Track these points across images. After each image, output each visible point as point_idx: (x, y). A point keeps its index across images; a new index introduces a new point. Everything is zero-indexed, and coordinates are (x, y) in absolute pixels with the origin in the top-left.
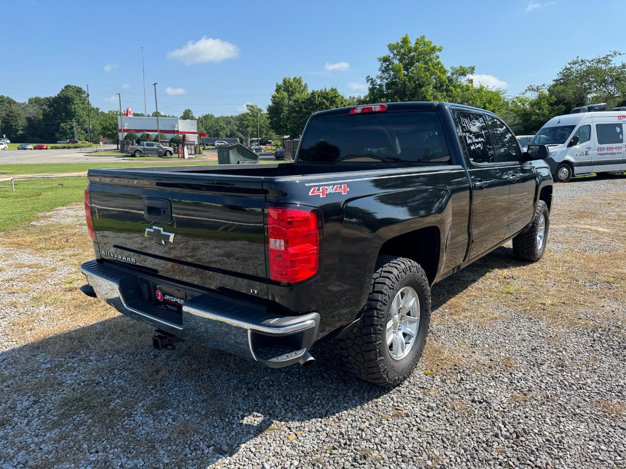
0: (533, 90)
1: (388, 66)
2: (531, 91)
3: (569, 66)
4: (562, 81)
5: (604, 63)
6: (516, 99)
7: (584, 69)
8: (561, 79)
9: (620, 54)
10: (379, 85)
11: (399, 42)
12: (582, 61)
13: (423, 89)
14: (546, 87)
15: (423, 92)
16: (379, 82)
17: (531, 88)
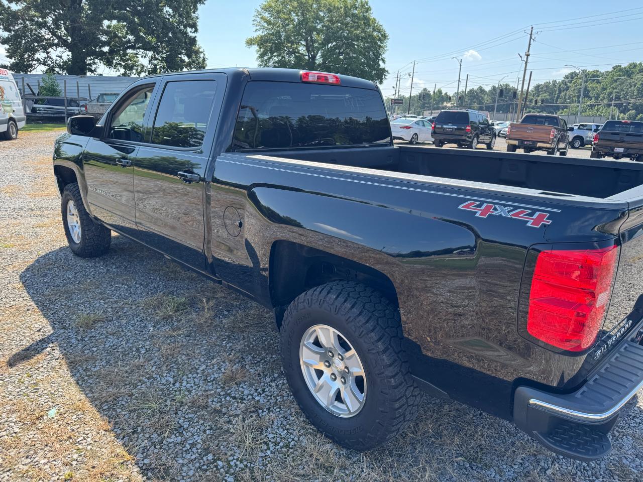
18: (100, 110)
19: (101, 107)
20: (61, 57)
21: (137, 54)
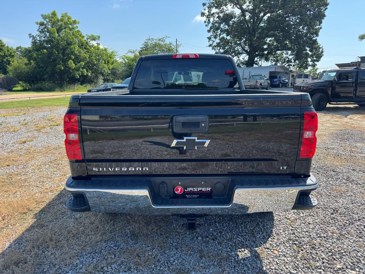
0: (131, 52)
1: (44, 28)
2: (130, 53)
3: (146, 41)
4: (144, 49)
5: (162, 41)
6: (124, 57)
7: (153, 43)
8: (144, 47)
9: (168, 37)
10: (39, 41)
11: (50, 14)
12: (152, 39)
13: (72, 46)
14: (138, 51)
15: (72, 48)
16: (38, 38)
17: (130, 51)
18: (247, 84)
19: (248, 82)
20: (244, 59)
21: (283, 53)
